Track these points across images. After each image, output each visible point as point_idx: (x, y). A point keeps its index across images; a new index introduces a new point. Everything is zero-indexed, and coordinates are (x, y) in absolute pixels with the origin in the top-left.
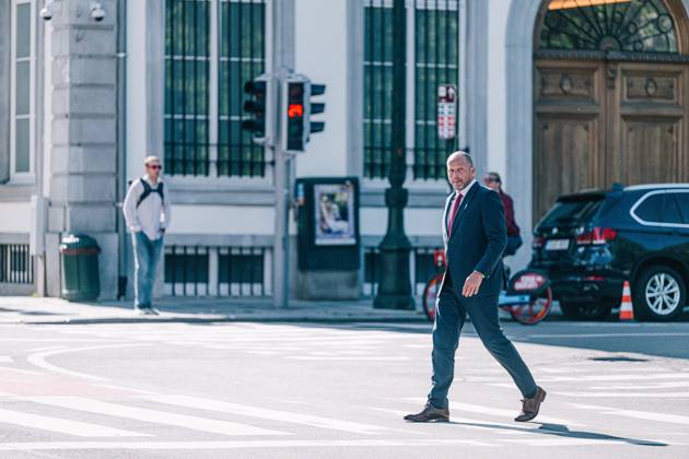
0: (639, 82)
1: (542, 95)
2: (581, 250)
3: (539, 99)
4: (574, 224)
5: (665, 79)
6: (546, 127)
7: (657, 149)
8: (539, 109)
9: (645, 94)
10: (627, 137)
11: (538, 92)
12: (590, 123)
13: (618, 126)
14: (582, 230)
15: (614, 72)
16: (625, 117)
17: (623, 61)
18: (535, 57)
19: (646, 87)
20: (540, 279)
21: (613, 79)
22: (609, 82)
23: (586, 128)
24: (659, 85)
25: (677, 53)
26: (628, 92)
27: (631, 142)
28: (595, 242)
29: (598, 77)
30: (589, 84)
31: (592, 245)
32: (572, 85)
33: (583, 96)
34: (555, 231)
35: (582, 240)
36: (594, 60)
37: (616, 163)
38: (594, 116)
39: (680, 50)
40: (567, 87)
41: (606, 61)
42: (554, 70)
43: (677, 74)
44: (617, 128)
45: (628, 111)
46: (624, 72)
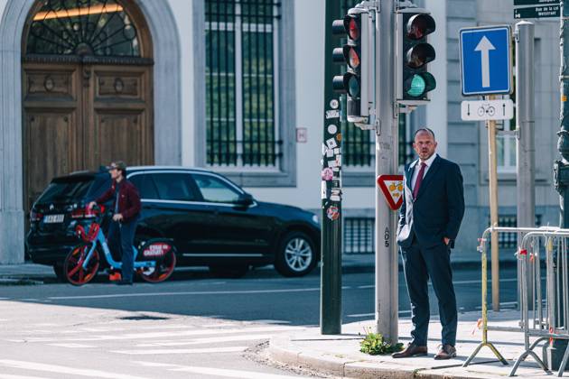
0: (109, 81)
1: (29, 92)
2: (73, 223)
3: (27, 96)
4: (68, 201)
5: (129, 78)
6: (33, 120)
7: (124, 136)
8: (28, 104)
9: (114, 91)
10: (100, 127)
11: (25, 90)
12: (69, 116)
13: (93, 118)
14: (75, 206)
15: (88, 73)
16: (98, 111)
17: (96, 64)
18: (23, 61)
19: (115, 85)
20: (166, 247)
21: (88, 78)
22: (85, 82)
23: (66, 120)
24: (125, 83)
25: (140, 56)
26: (100, 89)
27: (103, 131)
28: (87, 216)
29: (75, 77)
30: (68, 83)
31: (84, 218)
32: (54, 84)
33: (62, 92)
34: (52, 207)
35: (74, 214)
36: (72, 63)
37: (91, 148)
38: (72, 109)
39: (142, 55)
40: (49, 86)
41: (82, 64)
42: (39, 72)
43: (140, 74)
44: (91, 120)
45: (100, 105)
46: (96, 72)
